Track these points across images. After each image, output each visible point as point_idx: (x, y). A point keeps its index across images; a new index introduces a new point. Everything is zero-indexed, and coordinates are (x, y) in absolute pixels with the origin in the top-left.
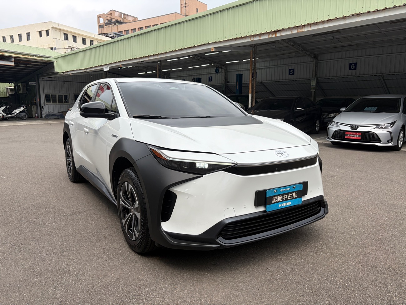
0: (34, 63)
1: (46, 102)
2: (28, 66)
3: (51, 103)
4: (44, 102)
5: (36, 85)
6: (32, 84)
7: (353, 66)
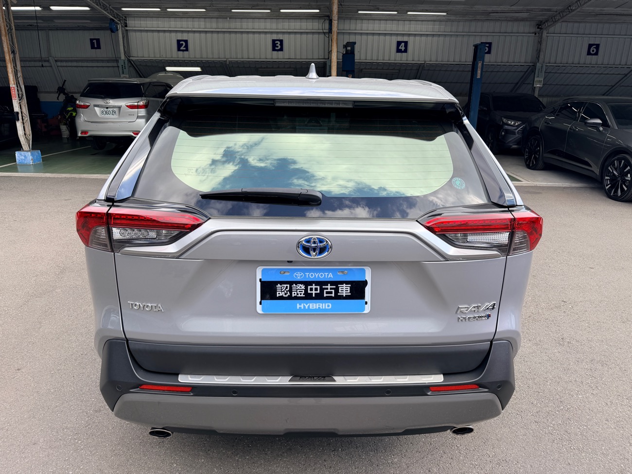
7: (593, 49)
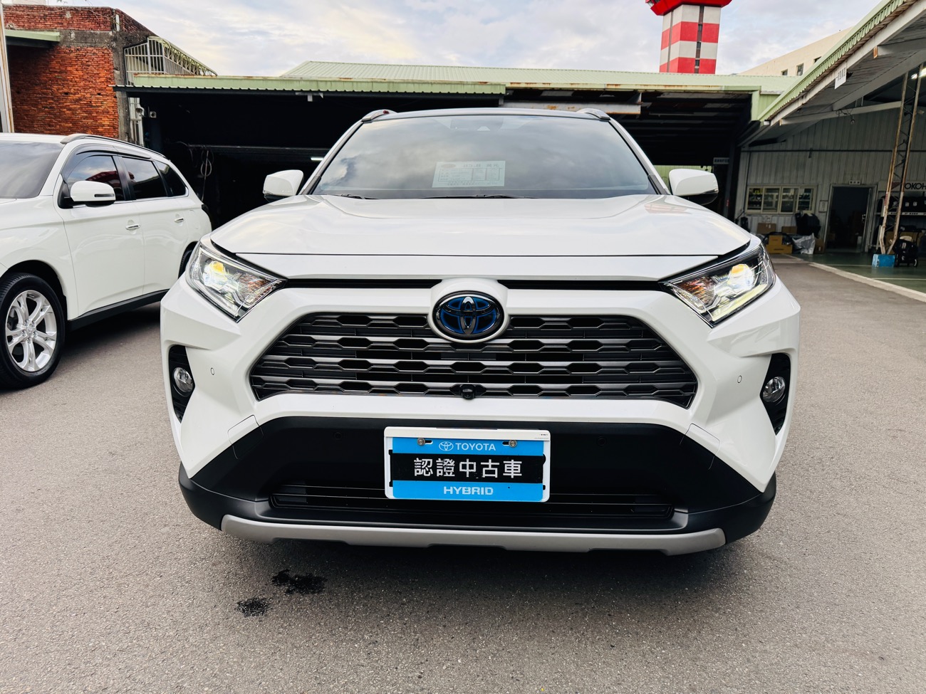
0: (709, 106)
1: (748, 209)
2: (696, 114)
3: (761, 211)
4: (744, 208)
5: (726, 166)
6: (719, 163)
